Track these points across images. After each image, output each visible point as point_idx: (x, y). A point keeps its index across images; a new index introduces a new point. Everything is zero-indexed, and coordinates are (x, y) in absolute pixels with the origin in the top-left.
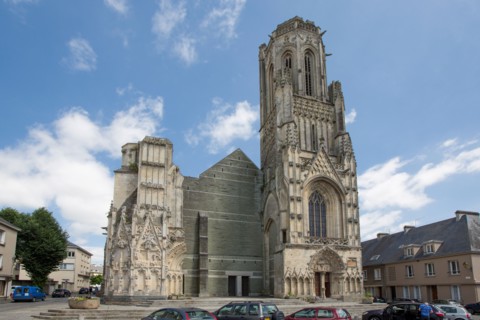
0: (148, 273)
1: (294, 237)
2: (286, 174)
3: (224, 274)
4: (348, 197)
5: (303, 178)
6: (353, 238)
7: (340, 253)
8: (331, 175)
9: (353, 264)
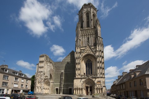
0: (39, 88)
1: (77, 75)
2: (75, 56)
3: (68, 88)
4: (98, 59)
5: (81, 56)
6: (100, 74)
7: (94, 80)
8: (92, 53)
9: (100, 83)
